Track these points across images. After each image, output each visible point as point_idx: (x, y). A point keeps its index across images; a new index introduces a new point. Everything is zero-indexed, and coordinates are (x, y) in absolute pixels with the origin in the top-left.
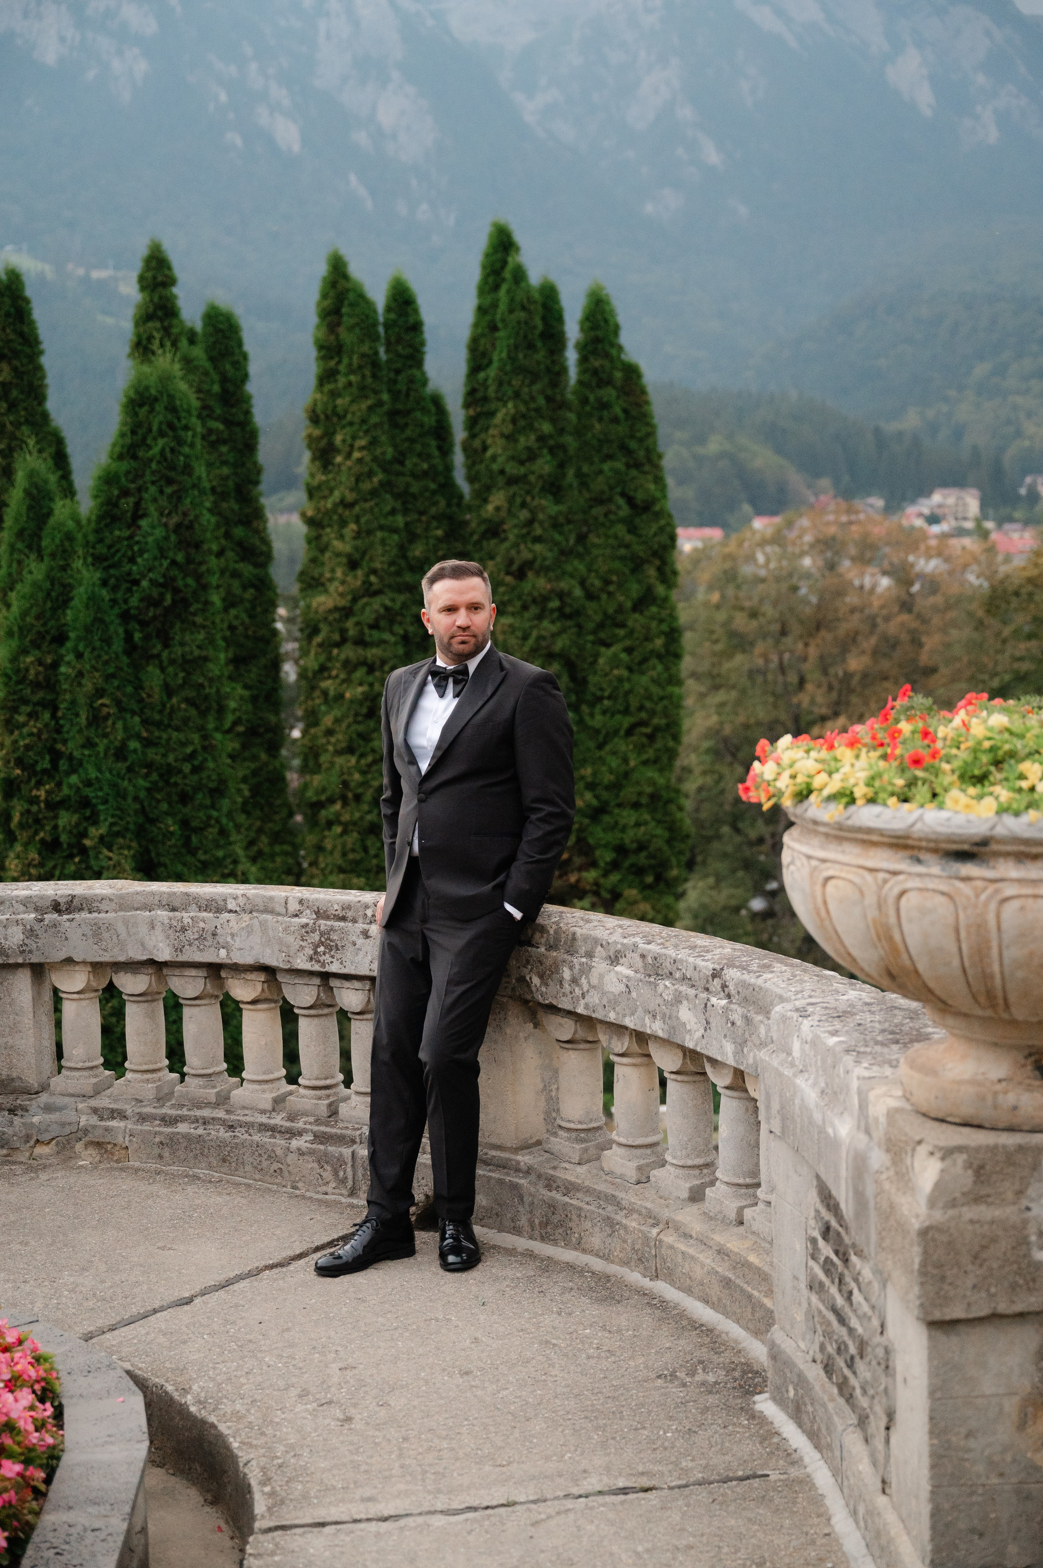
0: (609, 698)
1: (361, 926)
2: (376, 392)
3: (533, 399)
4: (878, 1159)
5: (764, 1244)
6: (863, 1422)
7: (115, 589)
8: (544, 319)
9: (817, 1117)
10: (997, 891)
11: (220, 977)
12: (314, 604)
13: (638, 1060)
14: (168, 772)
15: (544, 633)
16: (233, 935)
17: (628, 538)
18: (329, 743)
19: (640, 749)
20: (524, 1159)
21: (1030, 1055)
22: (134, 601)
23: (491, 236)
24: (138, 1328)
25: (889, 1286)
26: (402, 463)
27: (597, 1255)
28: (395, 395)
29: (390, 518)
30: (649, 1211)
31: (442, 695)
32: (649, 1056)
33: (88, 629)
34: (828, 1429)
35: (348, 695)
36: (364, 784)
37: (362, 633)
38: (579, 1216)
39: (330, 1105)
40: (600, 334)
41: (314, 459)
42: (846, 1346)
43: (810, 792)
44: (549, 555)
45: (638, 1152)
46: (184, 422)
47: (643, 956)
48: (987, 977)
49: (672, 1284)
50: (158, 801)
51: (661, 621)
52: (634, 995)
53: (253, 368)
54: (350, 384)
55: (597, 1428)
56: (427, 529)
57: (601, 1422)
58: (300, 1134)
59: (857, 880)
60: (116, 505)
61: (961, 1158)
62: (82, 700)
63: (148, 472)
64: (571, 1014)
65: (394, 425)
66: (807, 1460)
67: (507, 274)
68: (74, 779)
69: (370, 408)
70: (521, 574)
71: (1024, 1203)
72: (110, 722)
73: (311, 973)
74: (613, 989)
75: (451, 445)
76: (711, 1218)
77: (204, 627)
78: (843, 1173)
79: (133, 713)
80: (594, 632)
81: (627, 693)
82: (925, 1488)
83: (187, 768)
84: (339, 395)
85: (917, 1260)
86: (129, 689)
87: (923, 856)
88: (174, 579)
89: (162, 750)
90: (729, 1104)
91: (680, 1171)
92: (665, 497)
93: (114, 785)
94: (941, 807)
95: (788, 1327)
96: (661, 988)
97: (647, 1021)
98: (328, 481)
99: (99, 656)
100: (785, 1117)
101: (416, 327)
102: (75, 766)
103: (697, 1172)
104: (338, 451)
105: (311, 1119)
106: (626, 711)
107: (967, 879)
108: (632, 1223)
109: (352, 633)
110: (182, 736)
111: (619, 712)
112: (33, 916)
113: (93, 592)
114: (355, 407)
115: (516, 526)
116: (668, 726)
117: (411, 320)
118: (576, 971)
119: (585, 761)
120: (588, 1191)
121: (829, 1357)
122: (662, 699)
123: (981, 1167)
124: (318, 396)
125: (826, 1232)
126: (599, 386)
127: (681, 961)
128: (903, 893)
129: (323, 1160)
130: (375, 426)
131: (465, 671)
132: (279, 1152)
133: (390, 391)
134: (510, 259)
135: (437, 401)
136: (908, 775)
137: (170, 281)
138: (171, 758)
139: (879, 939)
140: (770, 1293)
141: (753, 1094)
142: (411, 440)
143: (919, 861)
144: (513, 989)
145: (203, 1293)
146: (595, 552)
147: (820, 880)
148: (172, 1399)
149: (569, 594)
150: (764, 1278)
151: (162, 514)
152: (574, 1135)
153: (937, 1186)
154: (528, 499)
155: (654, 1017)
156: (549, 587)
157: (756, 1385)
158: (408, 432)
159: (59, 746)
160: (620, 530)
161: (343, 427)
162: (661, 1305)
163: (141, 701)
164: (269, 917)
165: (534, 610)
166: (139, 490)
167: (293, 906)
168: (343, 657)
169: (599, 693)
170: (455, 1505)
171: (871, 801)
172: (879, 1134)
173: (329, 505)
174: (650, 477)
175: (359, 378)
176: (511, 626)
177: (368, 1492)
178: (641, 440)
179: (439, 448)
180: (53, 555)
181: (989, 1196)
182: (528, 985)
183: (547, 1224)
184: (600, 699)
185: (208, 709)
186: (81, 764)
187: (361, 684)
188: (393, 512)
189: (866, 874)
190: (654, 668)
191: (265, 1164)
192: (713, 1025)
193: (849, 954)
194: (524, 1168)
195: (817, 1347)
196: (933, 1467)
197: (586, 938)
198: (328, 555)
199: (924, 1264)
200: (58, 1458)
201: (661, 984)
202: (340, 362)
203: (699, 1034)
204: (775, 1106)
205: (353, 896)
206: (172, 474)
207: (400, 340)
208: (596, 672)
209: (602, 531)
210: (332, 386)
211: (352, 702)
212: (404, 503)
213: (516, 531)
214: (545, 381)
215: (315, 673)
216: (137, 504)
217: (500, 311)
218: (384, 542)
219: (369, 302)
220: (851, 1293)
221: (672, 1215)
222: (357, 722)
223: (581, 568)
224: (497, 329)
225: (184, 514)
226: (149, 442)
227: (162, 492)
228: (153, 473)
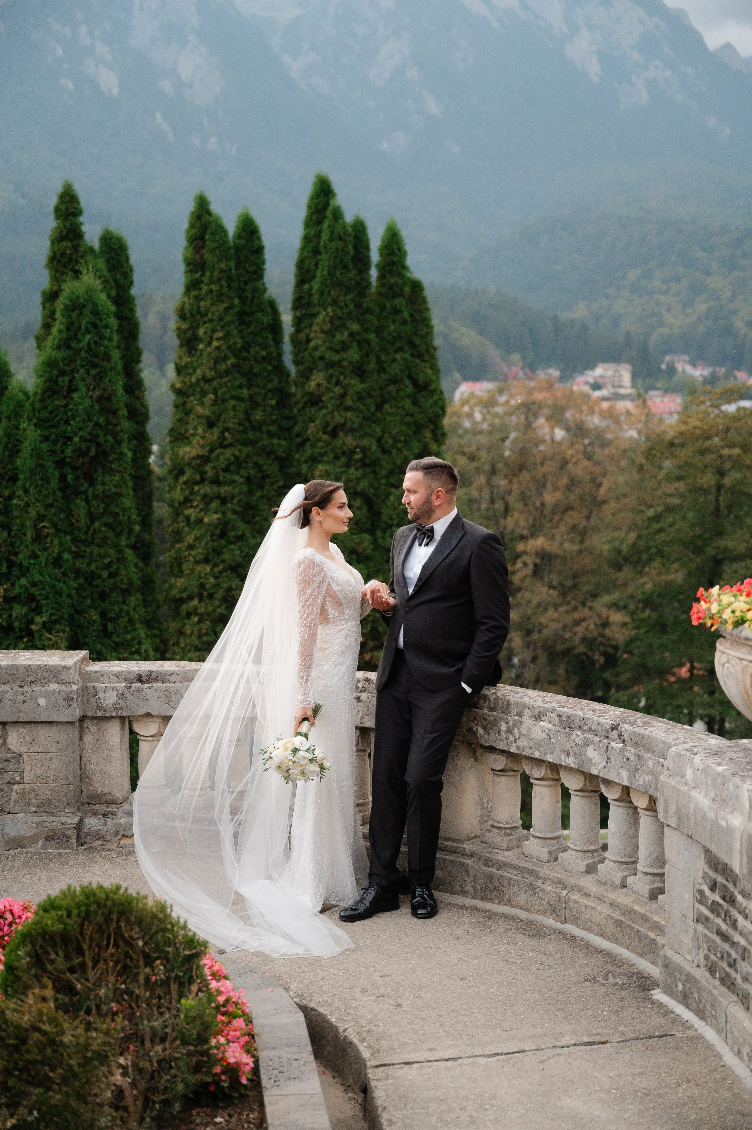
2: (230, 298)
3: (347, 305)
5: (643, 899)
6: (744, 997)
7: (54, 443)
8: (355, 247)
9: (711, 815)
12: (181, 453)
13: (551, 783)
14: (91, 577)
15: (351, 477)
17: (412, 408)
18: (190, 555)
20: (468, 847)
22: (68, 452)
23: (315, 184)
26: (248, 351)
27: (522, 909)
28: (243, 300)
29: (239, 391)
30: (559, 880)
32: (558, 780)
33: (32, 472)
34: (713, 1006)
35: (206, 520)
36: (217, 586)
37: (217, 475)
38: (510, 883)
40: (393, 258)
41: (181, 346)
42: (729, 955)
43: (745, 621)
44: (357, 420)
45: (548, 842)
46: (104, 322)
47: (559, 716)
49: (577, 925)
50: (84, 598)
52: (553, 740)
53: (136, 277)
54: (211, 291)
55: (559, 1010)
56: (264, 400)
57: (560, 1006)
60: (56, 382)
62: (28, 524)
63: (78, 359)
64: (503, 752)
65: (242, 323)
66: (696, 1026)
67: (329, 213)
68: (23, 581)
69: (225, 309)
70: (334, 434)
72: (49, 540)
74: (538, 737)
75: (282, 337)
76: (603, 884)
77: (118, 471)
78: (737, 848)
79: (66, 533)
80: (387, 477)
83: (105, 574)
84: (202, 299)
86: (62, 516)
88: (97, 436)
89: (87, 561)
90: (617, 812)
91: (579, 854)
92: (438, 379)
93: (54, 586)
96: (574, 736)
97: (563, 757)
98: (192, 362)
99: (40, 491)
100: (680, 815)
101: (259, 250)
102: (24, 572)
103: (590, 855)
104: (201, 341)
108: (548, 887)
109: (210, 474)
110: (101, 551)
112: (124, 684)
113: (35, 445)
114: (214, 308)
115: (331, 398)
117: (255, 245)
118: (510, 725)
120: (515, 867)
121: (713, 962)
124: (186, 299)
125: (713, 886)
126: (393, 297)
127: (588, 719)
130: (230, 322)
133: (239, 297)
134: (332, 203)
135: (272, 305)
137: (78, 213)
138: (93, 567)
142: (254, 334)
144: (464, 736)
146: (389, 419)
149: (369, 449)
151: (88, 389)
152: (502, 831)
154: (342, 378)
155: (568, 754)
156: (354, 443)
157: (650, 986)
158: (252, 328)
159: (12, 557)
160: (407, 403)
161: (205, 323)
162: (572, 939)
163: (71, 525)
165: (343, 460)
166: (72, 371)
168: (202, 492)
169: (389, 522)
170: (487, 1053)
173: (193, 380)
174: (428, 365)
175: (218, 288)
176: (326, 471)
177: (430, 1045)
178: (422, 337)
179: (274, 339)
180: (8, 418)
182: (475, 733)
183: (486, 889)
185: (122, 531)
186: (28, 570)
187: (216, 513)
188: (240, 386)
192: (612, 760)
194: (469, 853)
195: (701, 958)
197: (517, 704)
198: (192, 416)
201: (574, 734)
202: (203, 275)
203: (601, 766)
204: (672, 809)
206: (96, 360)
207: (247, 260)
208: (387, 507)
209: (394, 403)
210: (196, 293)
211: (209, 525)
212: (248, 380)
213: (332, 402)
214: (356, 292)
215: (180, 503)
216: (71, 381)
217: (322, 240)
218: (234, 409)
219: (225, 231)
220: (736, 921)
221: (576, 882)
222: (213, 540)
223: (378, 430)
224: (320, 254)
225: (105, 389)
226: (79, 336)
227: (88, 373)
228: (82, 359)
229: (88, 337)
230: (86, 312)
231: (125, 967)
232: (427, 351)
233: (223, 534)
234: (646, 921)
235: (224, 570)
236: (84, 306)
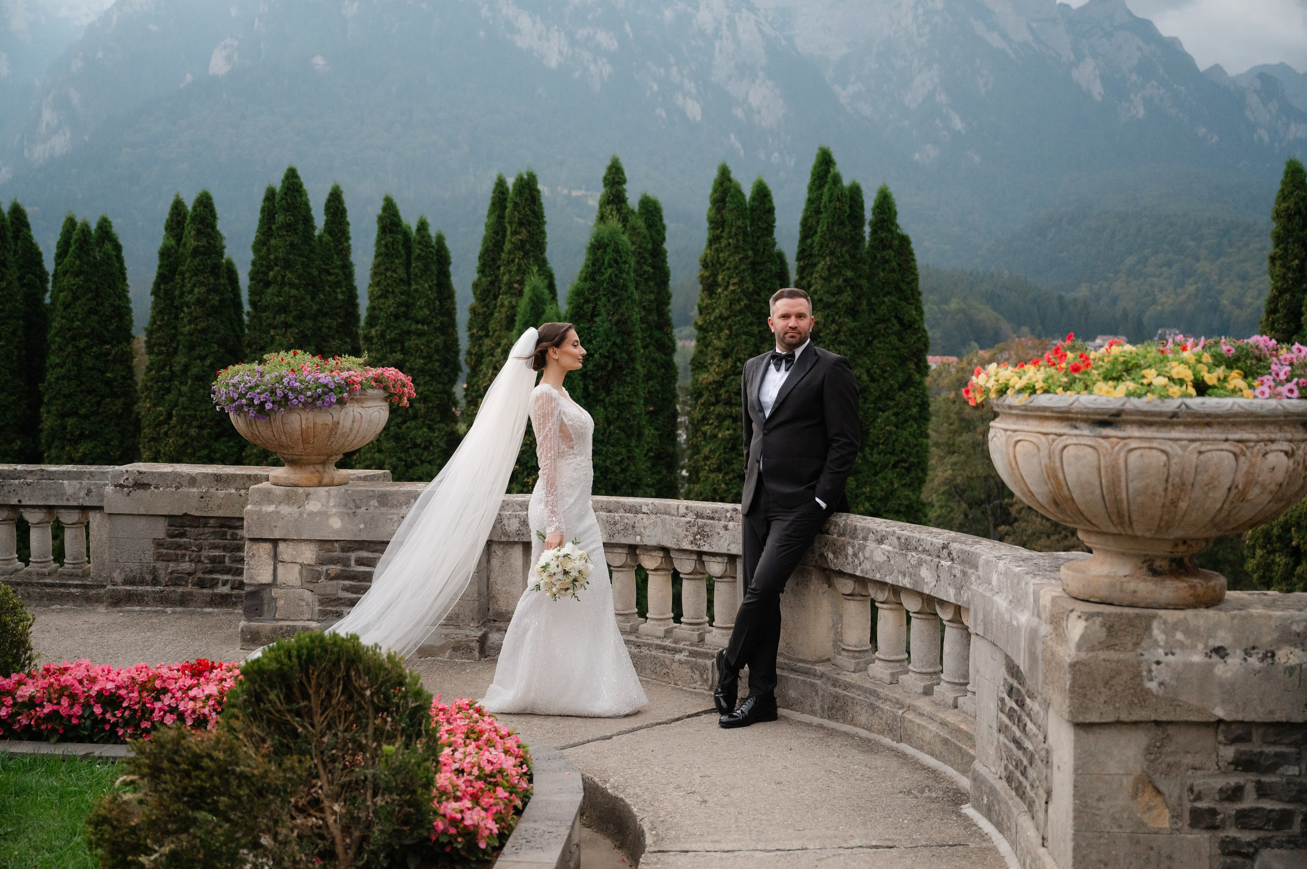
0: (883, 444)
1: (723, 523)
2: (745, 250)
3: (842, 256)
4: (1045, 629)
5: (970, 718)
6: (1031, 805)
8: (851, 207)
9: (1007, 617)
10: (1126, 444)
11: (636, 555)
12: (700, 379)
13: (894, 606)
16: (645, 528)
17: (898, 344)
18: (705, 464)
19: (901, 476)
20: (819, 668)
21: (1145, 561)
23: (819, 156)
24: (579, 749)
25: (1051, 711)
26: (759, 294)
27: (863, 728)
28: (756, 252)
29: (750, 328)
30: (897, 700)
31: (778, 370)
32: (901, 604)
34: (1008, 817)
35: (720, 435)
38: (853, 703)
39: (700, 635)
40: (885, 217)
41: (703, 290)
42: (1022, 762)
43: (1007, 389)
45: (892, 664)
46: (624, 259)
47: (899, 538)
48: (1117, 501)
49: (911, 744)
51: (917, 397)
52: (892, 562)
53: (668, 234)
54: (729, 244)
55: (860, 815)
57: (863, 813)
58: (681, 652)
59: (1035, 440)
60: (582, 308)
61: (1099, 620)
63: (601, 289)
64: (852, 576)
65: (755, 271)
66: (994, 839)
67: (829, 179)
69: (741, 259)
71: (1139, 651)
73: (691, 552)
74: (878, 559)
76: (937, 704)
77: (631, 383)
78: (1023, 645)
80: (875, 402)
81: (894, 441)
82: (1070, 831)
83: (618, 469)
84: (722, 251)
85: (1068, 683)
87: (1078, 424)
88: (614, 354)
90: (951, 633)
91: (918, 676)
92: (922, 319)
94: (1091, 393)
95: (984, 759)
96: (909, 557)
97: (900, 578)
98: (712, 304)
100: (986, 623)
101: (771, 211)
103: (928, 677)
104: (720, 286)
105: (688, 643)
106: (893, 453)
107: (1106, 437)
108: (886, 707)
109: (724, 396)
110: (616, 450)
111: (889, 453)
114: (731, 259)
115: (828, 334)
116: (919, 463)
117: (768, 206)
118: (856, 549)
119: (866, 482)
120: (859, 688)
121: (1011, 772)
122: (917, 445)
123: (1112, 626)
124: (708, 251)
125: (1011, 691)
126: (883, 249)
127: (923, 540)
128: (1065, 447)
129: (694, 667)
130: (744, 270)
131: (793, 356)
132: (667, 662)
133: (753, 249)
134: (832, 170)
135: (780, 256)
136: (1071, 377)
137: (623, 181)
138: (609, 463)
139: (1049, 477)
140: (973, 746)
141: (966, 623)
142: (765, 280)
143: (1076, 428)
144: (816, 562)
145: (618, 734)
146: (878, 352)
147: (1013, 443)
148: (597, 786)
150: (970, 738)
151: (608, 314)
152: (851, 654)
153: (1083, 637)
154: (837, 317)
155: (905, 575)
157: (962, 801)
158: (763, 276)
160: (894, 339)
161: (723, 271)
162: (903, 756)
164: (667, 517)
167: (682, 510)
168: (716, 412)
169: (877, 441)
170: (769, 848)
171: (1046, 391)
172: (1045, 615)
173: (712, 318)
174: (913, 307)
175: (735, 241)
177: (716, 838)
178: (908, 283)
181: (1116, 645)
182: (826, 558)
183: (832, 708)
184: (878, 444)
185: (632, 434)
187: (728, 429)
188: (751, 324)
189: (1042, 437)
190: (912, 426)
191: (658, 669)
192: (942, 578)
193: (1030, 492)
194: (819, 674)
195: (1002, 769)
196: (1075, 818)
197: (863, 529)
198: (710, 348)
199: (1072, 686)
200: (529, 798)
201: (910, 554)
202: (723, 231)
203: (932, 585)
204: (980, 617)
205: (719, 505)
206: (616, 290)
207: (759, 219)
208: (875, 427)
209: (882, 339)
210: (718, 245)
211: (723, 440)
212: (758, 319)
213: (829, 337)
214: (850, 245)
215: (698, 421)
216: (594, 308)
217: (823, 201)
218: (746, 342)
219: (743, 195)
220: (1025, 725)
221: (912, 702)
222: (725, 453)
223: (868, 362)
224: (821, 213)
225: (622, 314)
226: (602, 270)
227: (609, 301)
228: (604, 289)
229: (609, 271)
230: (609, 250)
231: (358, 719)
232: (913, 295)
233: (734, 448)
234: (970, 739)
235: (734, 478)
236: (608, 245)
